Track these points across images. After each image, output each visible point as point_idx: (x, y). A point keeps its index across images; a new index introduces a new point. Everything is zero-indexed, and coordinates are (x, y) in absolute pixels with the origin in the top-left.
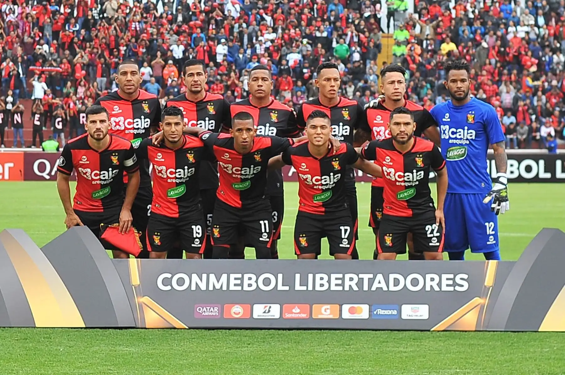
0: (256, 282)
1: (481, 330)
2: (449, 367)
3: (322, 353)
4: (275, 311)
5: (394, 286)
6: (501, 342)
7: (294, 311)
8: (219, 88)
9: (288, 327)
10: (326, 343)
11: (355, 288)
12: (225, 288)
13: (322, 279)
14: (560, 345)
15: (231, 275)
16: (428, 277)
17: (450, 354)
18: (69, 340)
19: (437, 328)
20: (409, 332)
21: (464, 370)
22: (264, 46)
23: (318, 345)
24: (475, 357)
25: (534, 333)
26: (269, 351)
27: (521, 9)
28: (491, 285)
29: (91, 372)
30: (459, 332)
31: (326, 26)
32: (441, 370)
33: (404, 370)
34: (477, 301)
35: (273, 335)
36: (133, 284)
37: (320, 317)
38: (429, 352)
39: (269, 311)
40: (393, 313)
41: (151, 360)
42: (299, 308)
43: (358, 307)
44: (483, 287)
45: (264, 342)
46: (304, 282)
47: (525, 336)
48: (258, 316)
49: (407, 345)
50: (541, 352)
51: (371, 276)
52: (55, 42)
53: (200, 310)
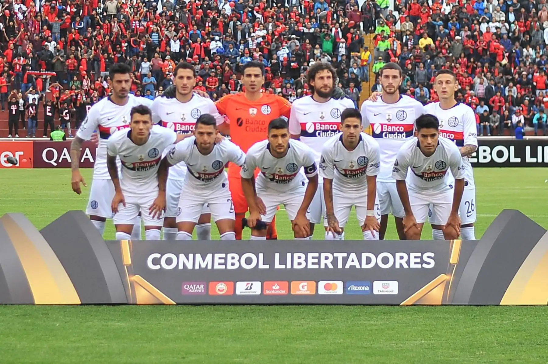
0: (239, 261)
1: (447, 304)
2: (415, 339)
3: (299, 327)
4: (256, 288)
5: (367, 264)
6: (464, 315)
7: (274, 287)
8: (214, 81)
9: (268, 302)
10: (303, 317)
11: (330, 266)
12: (210, 267)
13: (299, 258)
14: (519, 317)
15: (216, 255)
16: (398, 255)
17: (417, 326)
18: (65, 316)
19: (406, 303)
20: (380, 306)
21: (429, 342)
22: (256, 41)
23: (296, 319)
24: (440, 329)
25: (496, 307)
26: (249, 326)
27: (494, 6)
28: (456, 263)
29: (84, 345)
30: (426, 307)
31: (313, 23)
32: (407, 342)
33: (374, 341)
34: (443, 277)
35: (254, 310)
36: (125, 264)
37: (298, 293)
38: (397, 324)
39: (251, 288)
40: (366, 289)
41: (140, 334)
42: (278, 285)
43: (333, 283)
44: (449, 264)
45: (245, 317)
46: (283, 261)
47: (487, 310)
48: (241, 293)
49: (377, 318)
50: (501, 325)
51: (345, 255)
52: (63, 39)
53: (187, 287)
